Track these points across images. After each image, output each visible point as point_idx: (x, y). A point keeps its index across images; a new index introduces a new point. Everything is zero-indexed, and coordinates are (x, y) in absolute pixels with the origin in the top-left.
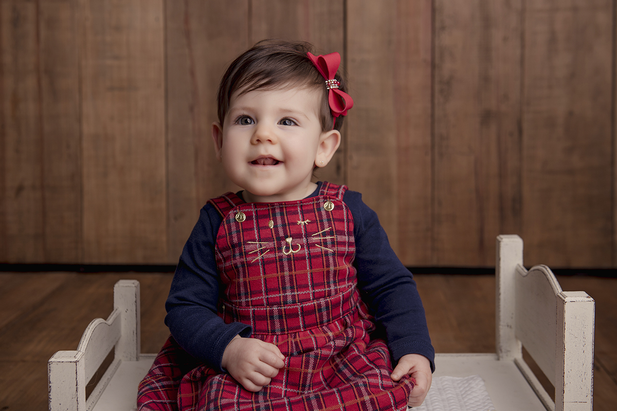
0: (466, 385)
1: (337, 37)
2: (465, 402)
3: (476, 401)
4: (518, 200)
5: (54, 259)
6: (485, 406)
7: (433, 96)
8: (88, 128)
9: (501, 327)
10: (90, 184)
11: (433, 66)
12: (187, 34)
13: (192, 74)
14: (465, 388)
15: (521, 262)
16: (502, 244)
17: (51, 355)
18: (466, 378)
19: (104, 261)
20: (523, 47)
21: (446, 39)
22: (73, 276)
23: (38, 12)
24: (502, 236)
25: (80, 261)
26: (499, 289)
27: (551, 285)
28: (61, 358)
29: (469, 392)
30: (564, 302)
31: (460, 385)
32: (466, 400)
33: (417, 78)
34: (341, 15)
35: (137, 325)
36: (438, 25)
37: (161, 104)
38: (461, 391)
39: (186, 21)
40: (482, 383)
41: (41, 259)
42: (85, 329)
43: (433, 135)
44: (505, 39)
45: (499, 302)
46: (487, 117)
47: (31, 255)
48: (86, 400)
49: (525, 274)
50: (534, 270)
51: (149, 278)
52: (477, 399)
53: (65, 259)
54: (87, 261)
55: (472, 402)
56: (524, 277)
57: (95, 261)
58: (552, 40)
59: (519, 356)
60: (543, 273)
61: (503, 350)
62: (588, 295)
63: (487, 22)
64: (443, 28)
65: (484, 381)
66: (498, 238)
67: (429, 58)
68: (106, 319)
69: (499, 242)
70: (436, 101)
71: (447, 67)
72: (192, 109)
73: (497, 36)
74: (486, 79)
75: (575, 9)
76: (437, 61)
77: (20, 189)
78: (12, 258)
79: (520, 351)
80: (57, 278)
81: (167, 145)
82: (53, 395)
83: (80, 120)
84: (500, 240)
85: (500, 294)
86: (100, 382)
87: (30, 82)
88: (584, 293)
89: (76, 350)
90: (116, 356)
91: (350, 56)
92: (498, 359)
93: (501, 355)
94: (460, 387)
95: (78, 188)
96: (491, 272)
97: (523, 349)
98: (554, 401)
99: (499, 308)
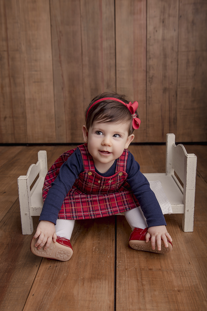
0: (155, 184)
1: (113, 62)
2: (155, 190)
3: (158, 189)
4: (175, 119)
5: (18, 142)
6: (161, 191)
7: (146, 83)
8: (27, 96)
9: (167, 164)
10: (29, 116)
11: (147, 72)
12: (60, 62)
13: (62, 76)
14: (155, 185)
15: (174, 143)
16: (168, 137)
17: (18, 177)
18: (155, 181)
19: (35, 142)
20: (178, 65)
21: (151, 62)
22: (24, 147)
23: (8, 55)
24: (168, 134)
25: (27, 142)
26: (167, 152)
27: (183, 151)
28: (21, 179)
29: (156, 186)
30: (187, 157)
31: (153, 184)
32: (155, 189)
33: (141, 76)
34: (114, 54)
35: (46, 165)
36: (148, 57)
37: (52, 87)
38: (153, 186)
39: (60, 57)
40: (161, 183)
41: (13, 142)
42: (29, 168)
43: (146, 97)
44: (172, 62)
45: (167, 156)
46: (165, 90)
47: (10, 141)
48: (30, 190)
49: (176, 147)
50: (178, 146)
51: (50, 148)
52: (159, 189)
53: (22, 142)
54: (29, 142)
55: (157, 189)
56: (175, 148)
57: (32, 142)
58: (188, 62)
59: (173, 174)
60: (181, 147)
61: (168, 172)
62: (195, 155)
63: (165, 56)
64: (150, 58)
65: (161, 182)
66: (167, 134)
67: (145, 69)
68: (36, 164)
69: (167, 136)
70: (147, 85)
71: (151, 72)
72: (62, 89)
73: (169, 61)
74: (165, 76)
75: (196, 51)
76: (148, 70)
77: (5, 118)
78: (4, 141)
79: (174, 172)
80: (19, 148)
81: (55, 102)
82: (19, 190)
83: (24, 93)
84: (167, 135)
85: (167, 154)
86: (35, 184)
87: (7, 80)
88: (194, 154)
89: (26, 175)
90: (40, 176)
91: (117, 69)
92: (166, 175)
93: (167, 173)
94: (153, 185)
95: (25, 117)
96: (164, 144)
97: (174, 171)
98: (183, 188)
99: (167, 158)
